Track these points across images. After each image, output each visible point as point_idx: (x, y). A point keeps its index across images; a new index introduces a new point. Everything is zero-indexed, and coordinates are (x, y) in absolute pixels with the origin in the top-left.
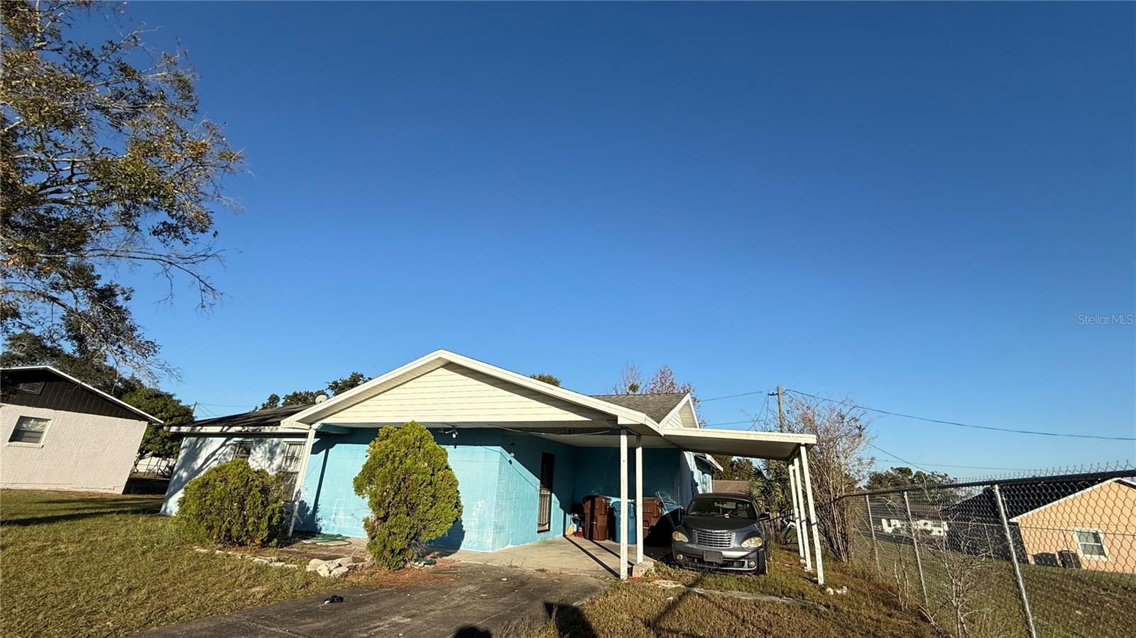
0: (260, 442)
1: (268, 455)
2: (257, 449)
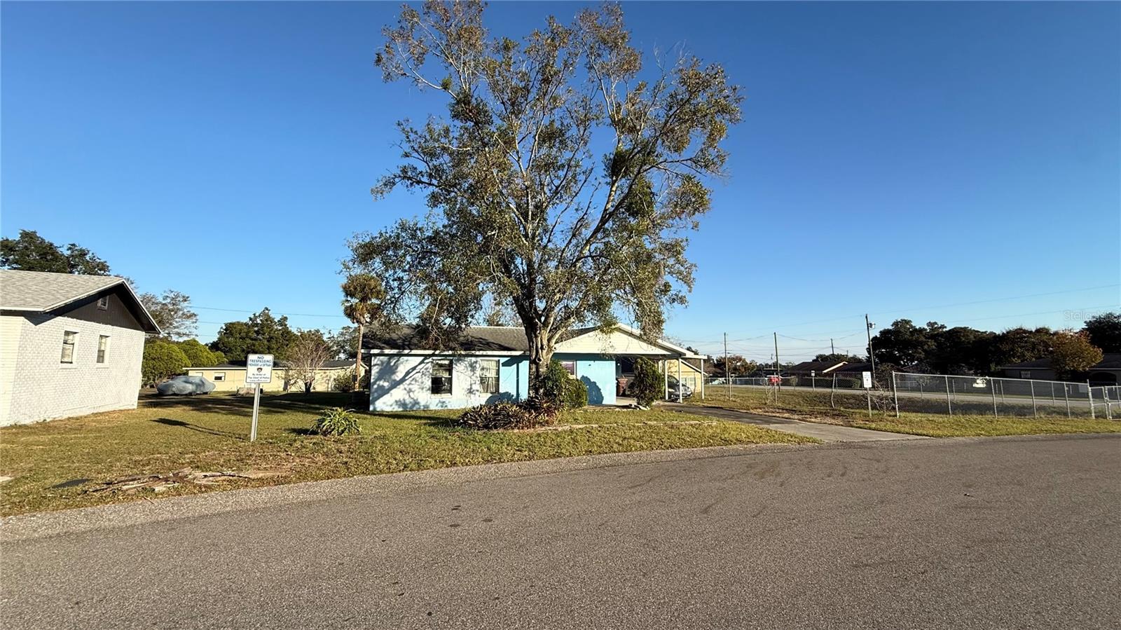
0: (458, 360)
1: (469, 369)
2: (458, 365)
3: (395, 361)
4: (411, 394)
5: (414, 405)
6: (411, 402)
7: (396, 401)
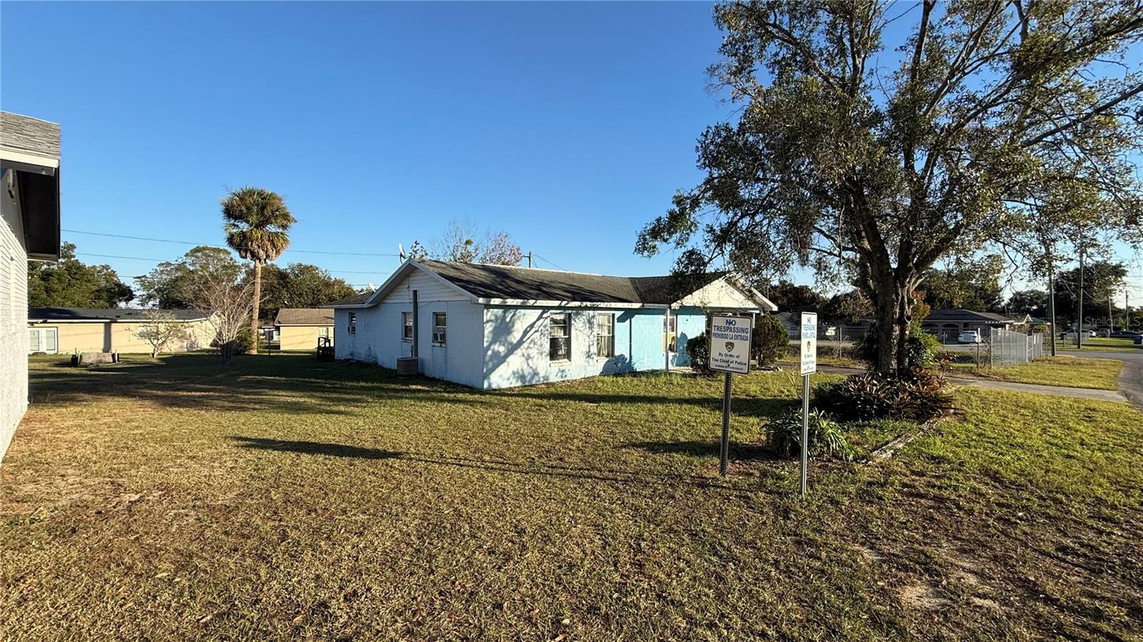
0: (577, 314)
1: (588, 325)
2: (576, 321)
3: (510, 315)
4: (530, 361)
5: (533, 377)
6: (529, 374)
7: (514, 373)
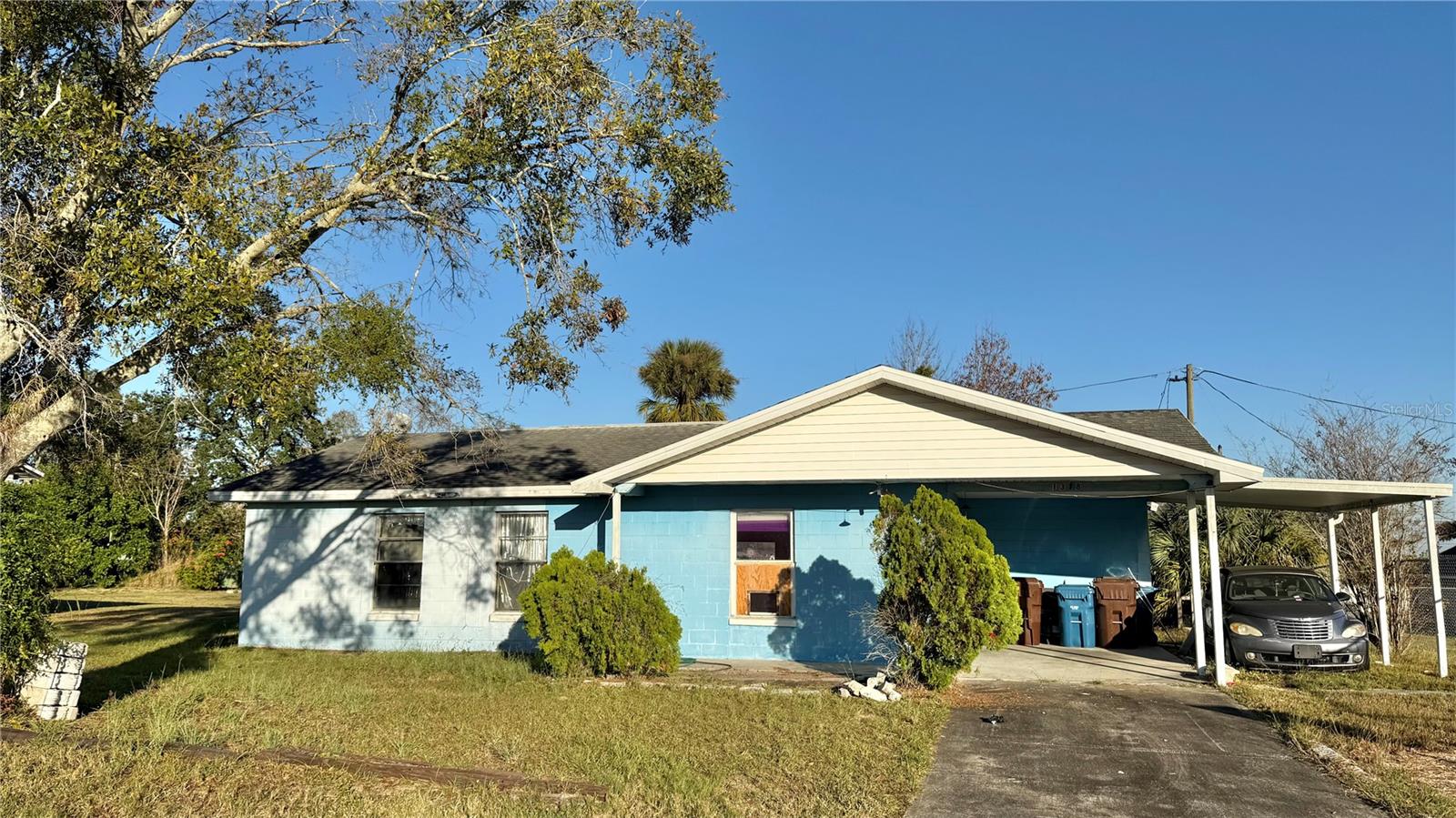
0: (442, 512)
1: (471, 534)
2: (443, 522)
3: (299, 510)
4: (335, 595)
6: (332, 616)
7: (302, 611)
